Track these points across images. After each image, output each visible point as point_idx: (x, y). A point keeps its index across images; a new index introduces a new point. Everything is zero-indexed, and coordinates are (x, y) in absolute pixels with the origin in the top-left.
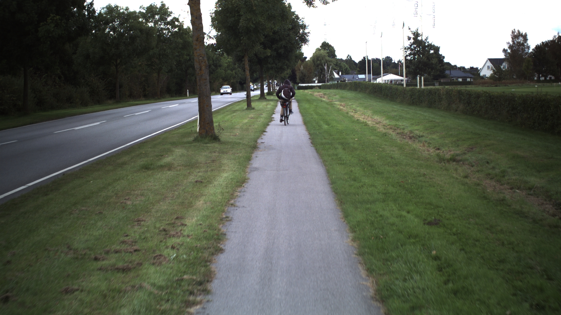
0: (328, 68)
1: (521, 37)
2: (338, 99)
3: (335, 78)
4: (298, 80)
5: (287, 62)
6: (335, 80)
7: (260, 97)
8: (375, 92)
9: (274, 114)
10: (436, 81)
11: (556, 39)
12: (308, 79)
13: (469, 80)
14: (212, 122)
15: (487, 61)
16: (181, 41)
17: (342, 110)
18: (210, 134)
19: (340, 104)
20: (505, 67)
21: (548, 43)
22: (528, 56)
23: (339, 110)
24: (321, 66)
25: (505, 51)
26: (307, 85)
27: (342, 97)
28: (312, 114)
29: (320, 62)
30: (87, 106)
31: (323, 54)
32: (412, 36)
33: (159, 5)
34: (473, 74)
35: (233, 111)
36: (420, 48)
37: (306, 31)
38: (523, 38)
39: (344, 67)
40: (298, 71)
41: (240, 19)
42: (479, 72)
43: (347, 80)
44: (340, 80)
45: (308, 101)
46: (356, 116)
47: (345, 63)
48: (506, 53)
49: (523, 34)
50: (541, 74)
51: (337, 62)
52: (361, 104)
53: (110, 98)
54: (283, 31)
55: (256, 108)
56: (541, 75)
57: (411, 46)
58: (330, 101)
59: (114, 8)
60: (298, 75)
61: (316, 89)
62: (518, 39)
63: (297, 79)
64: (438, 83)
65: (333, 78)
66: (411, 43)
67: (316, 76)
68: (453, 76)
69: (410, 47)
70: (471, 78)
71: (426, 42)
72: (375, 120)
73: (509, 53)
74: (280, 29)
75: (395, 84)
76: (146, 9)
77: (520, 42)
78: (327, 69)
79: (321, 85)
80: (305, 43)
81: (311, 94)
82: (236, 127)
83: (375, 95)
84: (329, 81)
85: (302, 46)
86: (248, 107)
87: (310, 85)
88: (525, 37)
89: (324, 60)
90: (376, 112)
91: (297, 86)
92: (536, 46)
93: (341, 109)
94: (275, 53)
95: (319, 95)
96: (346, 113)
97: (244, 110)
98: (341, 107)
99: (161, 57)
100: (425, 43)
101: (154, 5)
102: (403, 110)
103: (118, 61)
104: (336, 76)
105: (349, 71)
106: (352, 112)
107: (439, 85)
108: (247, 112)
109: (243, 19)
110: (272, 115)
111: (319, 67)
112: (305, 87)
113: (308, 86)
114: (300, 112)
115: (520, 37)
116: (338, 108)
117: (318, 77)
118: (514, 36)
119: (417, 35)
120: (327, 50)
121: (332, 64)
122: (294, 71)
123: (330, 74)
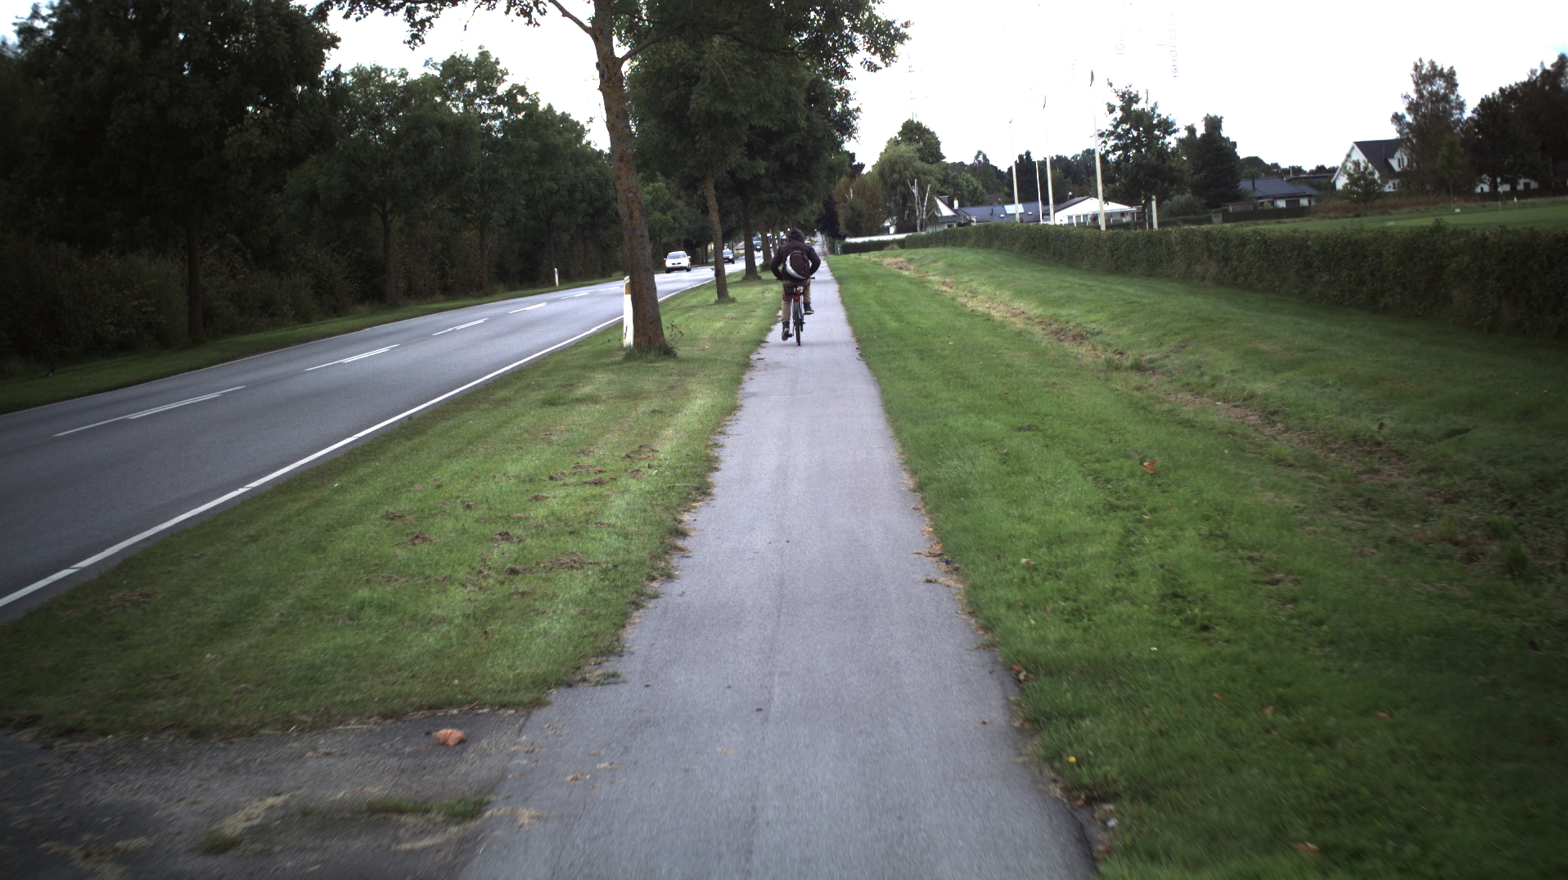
0: (921, 192)
1: (1440, 80)
2: (941, 269)
3: (942, 217)
4: (842, 229)
5: (807, 185)
6: (943, 223)
7: (745, 275)
10: (1214, 210)
11: (1537, 78)
12: (870, 224)
13: (1304, 202)
14: (658, 320)
15: (1352, 148)
16: (537, 144)
17: (944, 293)
18: (657, 345)
20: (1403, 163)
21: (1516, 90)
22: (1461, 129)
23: (938, 293)
24: (902, 188)
25: (1397, 118)
26: (866, 239)
27: (951, 265)
28: (869, 305)
29: (900, 177)
30: (307, 322)
31: (907, 154)
32: (1118, 103)
33: (473, 56)
34: (1318, 187)
35: (686, 308)
36: (1138, 130)
38: (1444, 82)
39: (968, 186)
40: (842, 204)
41: (691, 93)
42: (1332, 181)
43: (975, 220)
44: (955, 222)
45: (865, 279)
46: (970, 304)
47: (969, 175)
48: (1400, 125)
49: (1445, 71)
50: (1500, 175)
51: (948, 174)
53: (362, 300)
55: (739, 299)
56: (1499, 180)
57: (1116, 127)
58: (921, 275)
59: (371, 72)
60: (842, 214)
61: (888, 249)
62: (1432, 84)
63: (839, 225)
64: (1221, 214)
65: (936, 217)
66: (1116, 119)
67: (889, 215)
68: (1262, 195)
69: (1113, 130)
70: (1309, 196)
71: (1153, 116)
73: (1409, 125)
76: (441, 68)
77: (1437, 93)
78: (919, 193)
79: (906, 238)
82: (700, 336)
84: (926, 226)
86: (719, 297)
87: (875, 239)
88: (1450, 78)
89: (910, 169)
90: (1023, 292)
91: (842, 243)
92: (1482, 99)
93: (941, 291)
94: (778, 164)
95: (896, 264)
96: (951, 299)
97: (711, 305)
98: (944, 288)
99: (486, 187)
100: (1152, 118)
101: (461, 55)
102: (1083, 285)
103: (389, 205)
104: (945, 211)
105: (981, 195)
106: (966, 296)
107: (1225, 221)
108: (720, 308)
109: (697, 93)
111: (898, 190)
112: (864, 244)
113: (871, 243)
114: (843, 303)
115: (1437, 79)
116: (936, 290)
117: (895, 218)
118: (1420, 78)
119: (1129, 99)
120: (918, 142)
121: (933, 180)
122: (829, 205)
123: (927, 207)
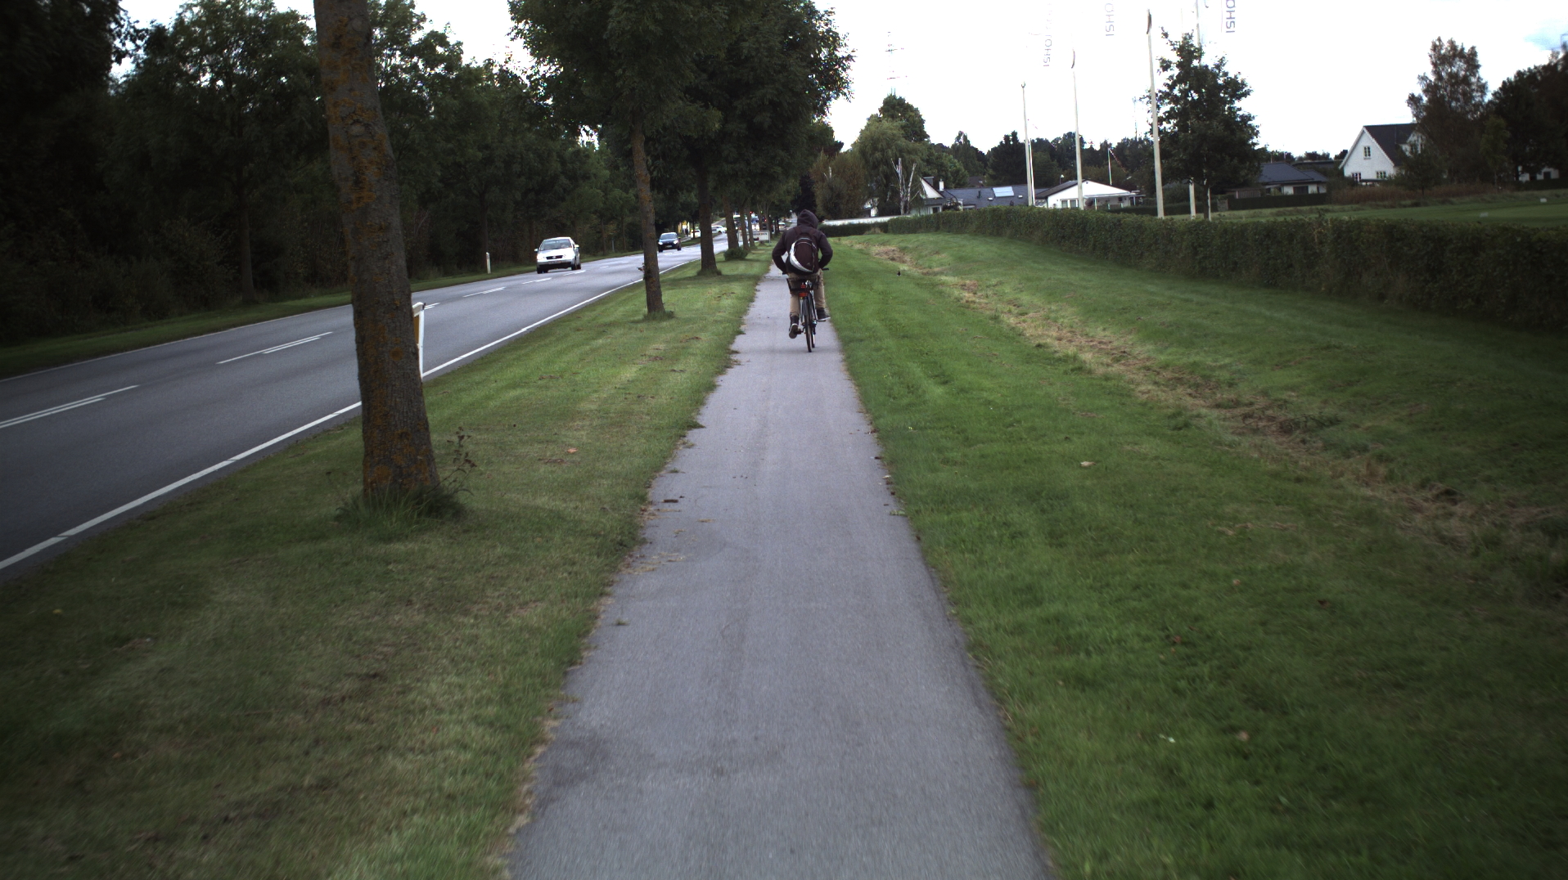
0: (905, 172)
1: (1460, 61)
2: (947, 266)
3: (928, 199)
5: (782, 153)
6: (928, 205)
7: (700, 268)
8: (1063, 237)
9: (741, 333)
10: (1220, 196)
11: (1558, 61)
12: (850, 205)
13: (1312, 189)
14: (421, 428)
15: (1363, 133)
16: (457, 103)
17: (972, 305)
18: (413, 489)
19: (962, 282)
21: (1535, 74)
22: (1481, 114)
24: (885, 167)
25: (1413, 100)
26: (846, 222)
27: (961, 259)
29: (883, 155)
31: (889, 132)
32: (1175, 58)
34: (1325, 173)
36: (1199, 92)
37: (841, 53)
38: (1465, 63)
39: (951, 168)
40: (820, 183)
41: (610, 7)
42: (1340, 167)
43: (961, 202)
44: (941, 205)
47: (952, 156)
48: (1417, 107)
49: (1466, 51)
50: (1521, 164)
51: (931, 154)
52: (1029, 280)
54: (766, 54)
55: (680, 312)
56: (1520, 168)
57: (1171, 87)
58: (925, 271)
60: (820, 194)
61: (872, 234)
62: (1451, 65)
65: (921, 199)
66: (1171, 77)
67: (871, 196)
68: (1267, 180)
69: (1168, 91)
70: (1318, 183)
71: (1218, 75)
72: (1100, 343)
73: (1425, 106)
74: (757, 50)
75: (1103, 208)
77: (1456, 75)
78: (903, 173)
79: (889, 221)
80: (839, 91)
81: (860, 251)
82: (584, 406)
83: (1064, 248)
84: (910, 209)
85: (829, 99)
86: (650, 309)
87: (855, 221)
88: (1471, 60)
89: (894, 147)
90: (1095, 310)
92: (1504, 82)
93: (967, 302)
94: (744, 126)
95: (886, 253)
96: (992, 319)
97: (635, 324)
98: (967, 295)
100: (1216, 76)
104: (930, 193)
105: (964, 177)
106: (1010, 312)
107: (1231, 208)
108: (644, 331)
110: (731, 341)
111: (881, 169)
112: (843, 227)
113: (851, 225)
115: (1457, 59)
116: (958, 300)
117: (876, 199)
118: (1439, 59)
119: (1187, 52)
120: (901, 120)
121: (919, 161)
122: (806, 184)
123: (912, 187)
